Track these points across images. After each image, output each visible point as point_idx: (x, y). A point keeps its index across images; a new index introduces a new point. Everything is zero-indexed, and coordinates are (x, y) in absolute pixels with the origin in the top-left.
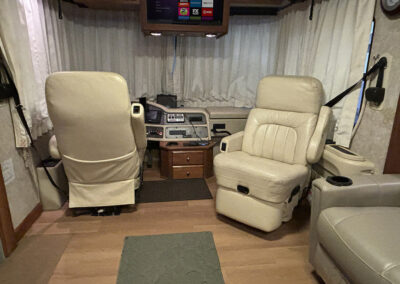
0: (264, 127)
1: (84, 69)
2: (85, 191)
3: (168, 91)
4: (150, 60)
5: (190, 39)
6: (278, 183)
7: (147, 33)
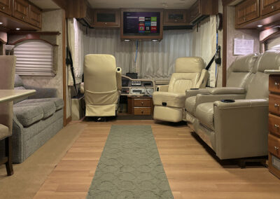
0: (178, 81)
1: (97, 53)
2: (93, 108)
3: (132, 71)
4: (123, 54)
5: (145, 43)
6: (177, 98)
7: (122, 40)
